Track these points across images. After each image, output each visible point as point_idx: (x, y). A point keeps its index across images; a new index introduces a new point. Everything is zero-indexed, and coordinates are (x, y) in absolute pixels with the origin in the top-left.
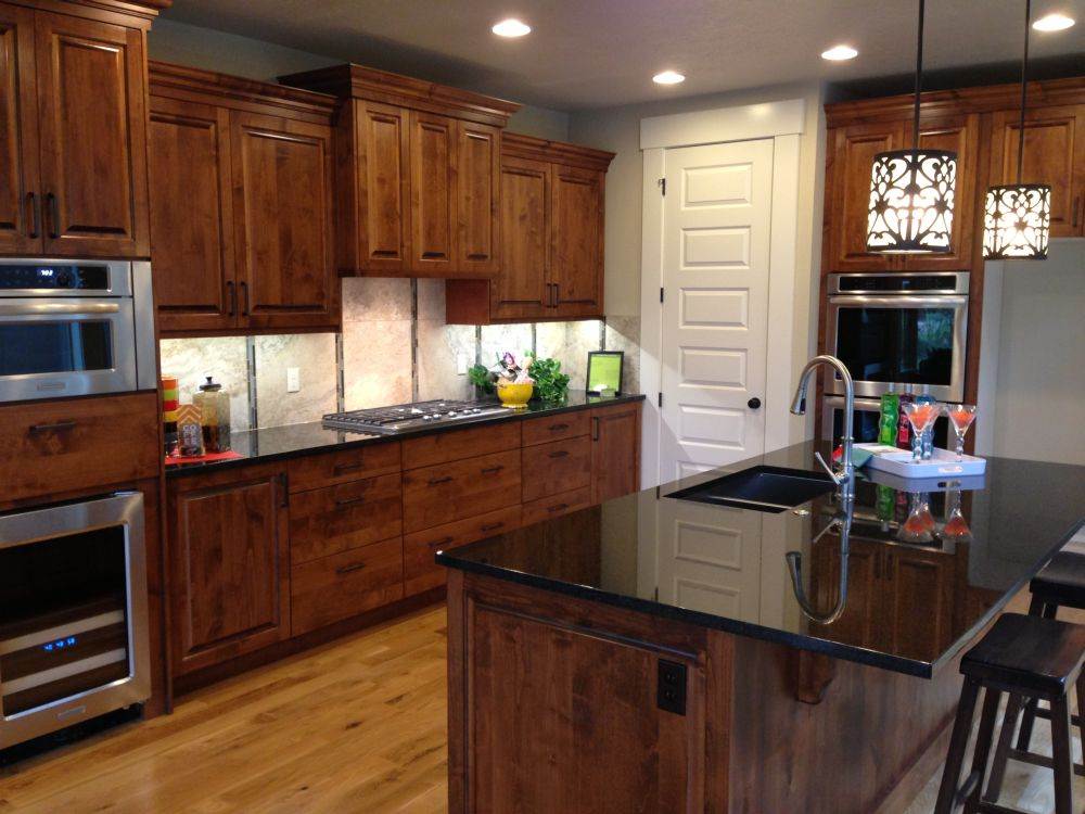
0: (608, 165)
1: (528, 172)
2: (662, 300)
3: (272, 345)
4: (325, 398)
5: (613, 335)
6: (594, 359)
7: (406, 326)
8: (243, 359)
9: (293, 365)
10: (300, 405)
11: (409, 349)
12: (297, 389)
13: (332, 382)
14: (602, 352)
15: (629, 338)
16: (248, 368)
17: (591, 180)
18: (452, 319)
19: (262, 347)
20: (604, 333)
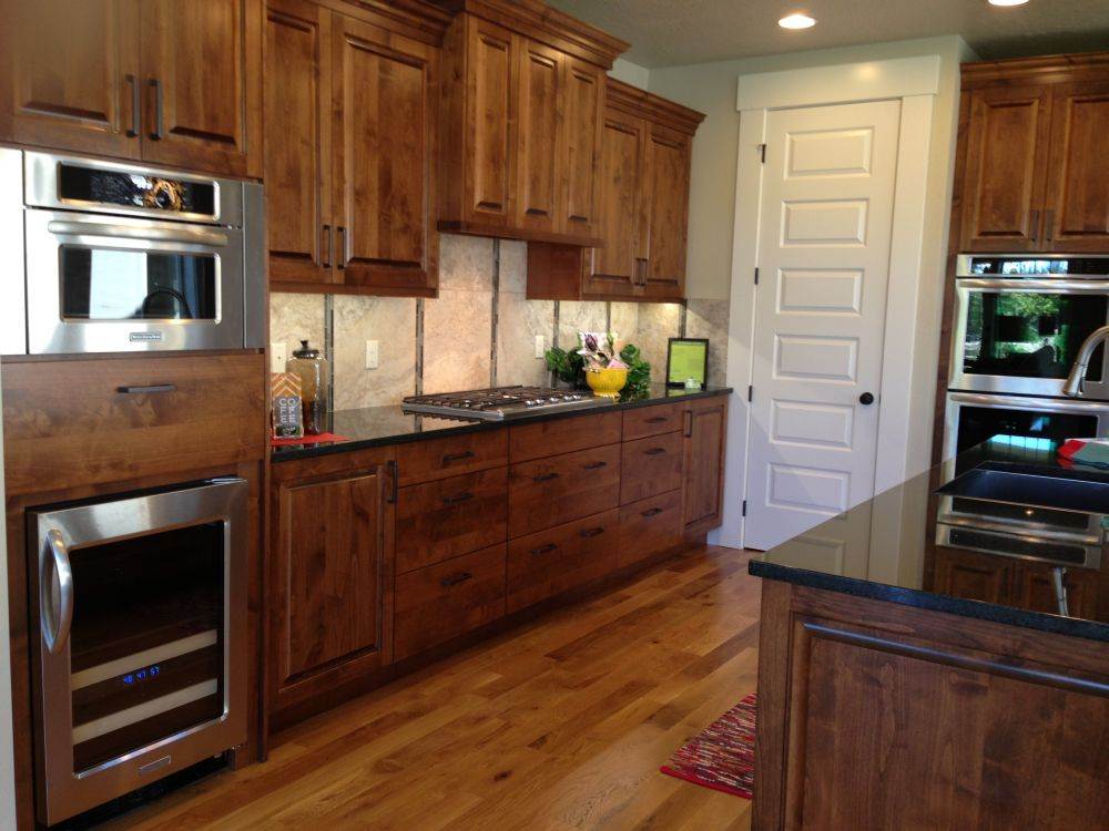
0: (696, 127)
1: (623, 128)
2: (756, 282)
3: (352, 312)
4: (403, 378)
5: (696, 320)
6: (675, 347)
7: (486, 298)
8: (321, 326)
9: (373, 337)
10: (377, 385)
11: (488, 325)
12: (376, 366)
13: (411, 360)
14: (682, 339)
15: (715, 324)
16: (326, 338)
17: (680, 144)
18: (533, 293)
19: (341, 313)
20: (684, 319)
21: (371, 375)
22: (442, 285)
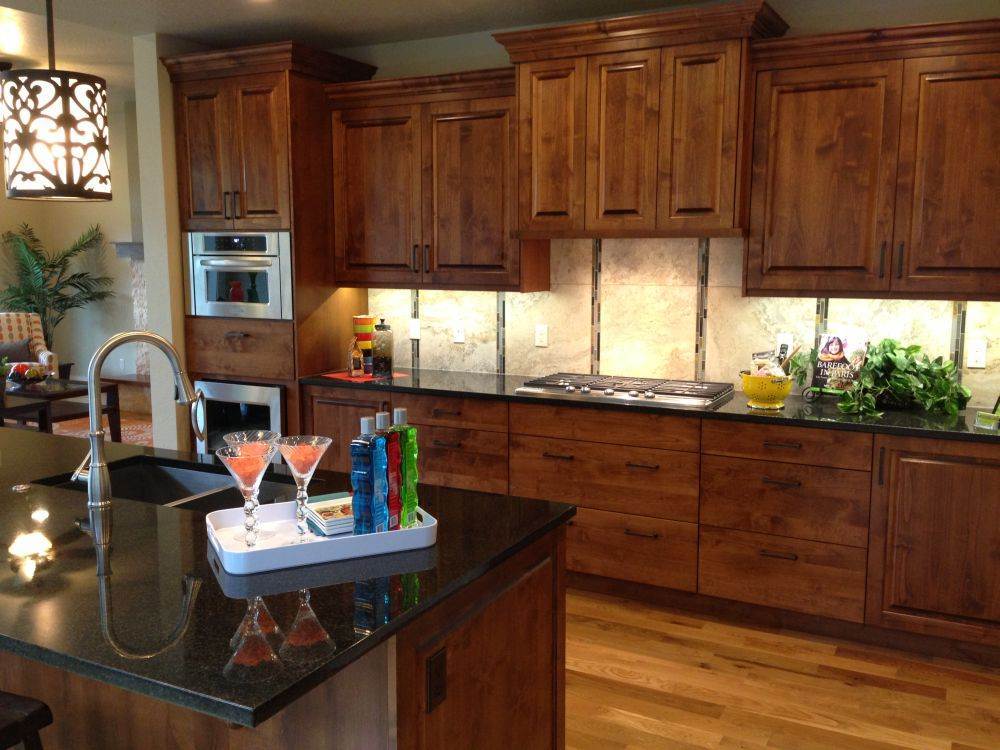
3: (521, 302)
4: (576, 358)
7: (690, 293)
8: (494, 312)
9: (541, 322)
10: (548, 360)
11: (692, 318)
12: (546, 344)
13: (586, 343)
16: (498, 320)
19: (512, 303)
21: (541, 351)
22: (624, 280)
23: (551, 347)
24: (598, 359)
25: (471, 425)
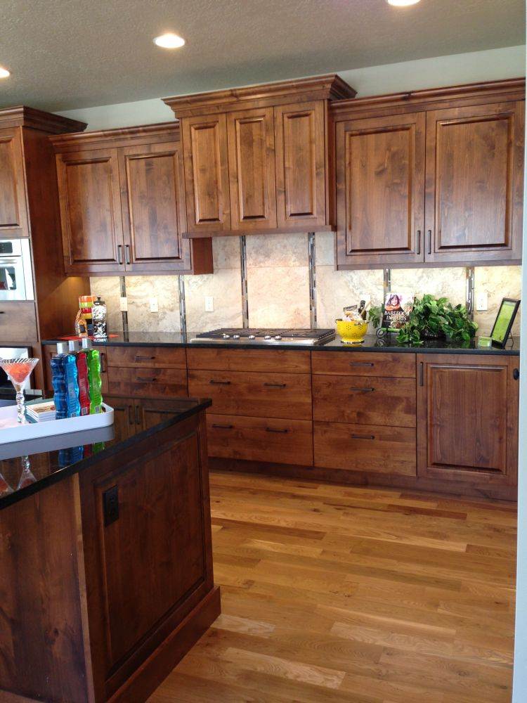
3: (194, 282)
4: (233, 318)
7: (303, 270)
8: (177, 290)
9: (209, 295)
10: (214, 321)
11: (306, 288)
12: (212, 310)
13: (239, 308)
14: (510, 301)
16: (180, 295)
19: (189, 283)
21: (209, 315)
22: (262, 264)
23: (216, 312)
24: (248, 318)
25: (162, 365)
